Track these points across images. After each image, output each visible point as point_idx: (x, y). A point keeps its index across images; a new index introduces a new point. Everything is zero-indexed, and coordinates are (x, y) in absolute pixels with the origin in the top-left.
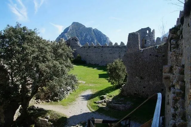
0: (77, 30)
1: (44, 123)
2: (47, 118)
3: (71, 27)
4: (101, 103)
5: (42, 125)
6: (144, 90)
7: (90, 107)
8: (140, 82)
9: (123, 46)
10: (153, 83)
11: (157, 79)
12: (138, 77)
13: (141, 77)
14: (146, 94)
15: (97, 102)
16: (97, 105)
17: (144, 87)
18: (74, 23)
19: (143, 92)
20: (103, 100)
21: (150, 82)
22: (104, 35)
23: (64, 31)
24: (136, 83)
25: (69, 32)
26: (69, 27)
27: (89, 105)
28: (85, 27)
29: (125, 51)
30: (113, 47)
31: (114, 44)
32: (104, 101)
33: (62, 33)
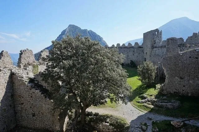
0: (73, 32)
1: (105, 128)
2: (108, 123)
3: (68, 29)
4: (145, 102)
5: (104, 130)
6: (184, 88)
7: (137, 107)
8: (180, 81)
9: (131, 46)
10: (193, 82)
11: (197, 79)
12: (178, 77)
13: (181, 77)
14: (187, 92)
15: (140, 102)
16: (142, 104)
17: (184, 86)
18: (70, 26)
19: (183, 90)
20: (146, 100)
21: (191, 81)
22: (99, 36)
23: (61, 33)
24: (176, 83)
25: (66, 34)
26: (66, 29)
27: (134, 105)
28: (80, 29)
29: (133, 51)
30: (121, 48)
31: (121, 45)
32: (148, 100)
33: (60, 35)
